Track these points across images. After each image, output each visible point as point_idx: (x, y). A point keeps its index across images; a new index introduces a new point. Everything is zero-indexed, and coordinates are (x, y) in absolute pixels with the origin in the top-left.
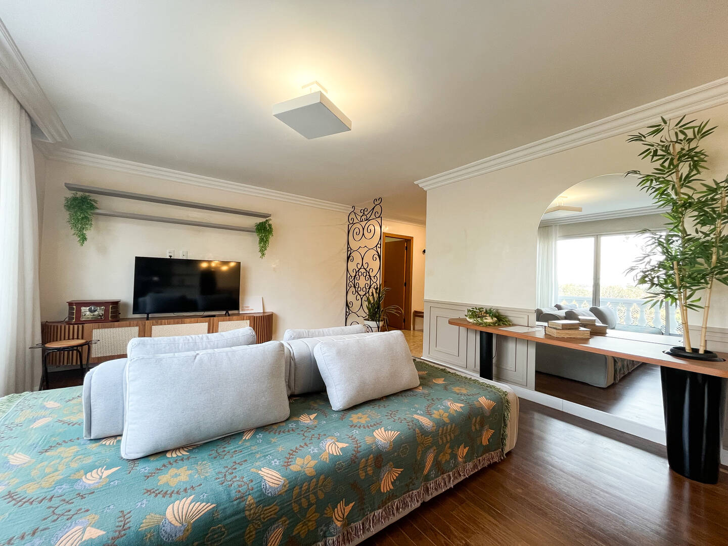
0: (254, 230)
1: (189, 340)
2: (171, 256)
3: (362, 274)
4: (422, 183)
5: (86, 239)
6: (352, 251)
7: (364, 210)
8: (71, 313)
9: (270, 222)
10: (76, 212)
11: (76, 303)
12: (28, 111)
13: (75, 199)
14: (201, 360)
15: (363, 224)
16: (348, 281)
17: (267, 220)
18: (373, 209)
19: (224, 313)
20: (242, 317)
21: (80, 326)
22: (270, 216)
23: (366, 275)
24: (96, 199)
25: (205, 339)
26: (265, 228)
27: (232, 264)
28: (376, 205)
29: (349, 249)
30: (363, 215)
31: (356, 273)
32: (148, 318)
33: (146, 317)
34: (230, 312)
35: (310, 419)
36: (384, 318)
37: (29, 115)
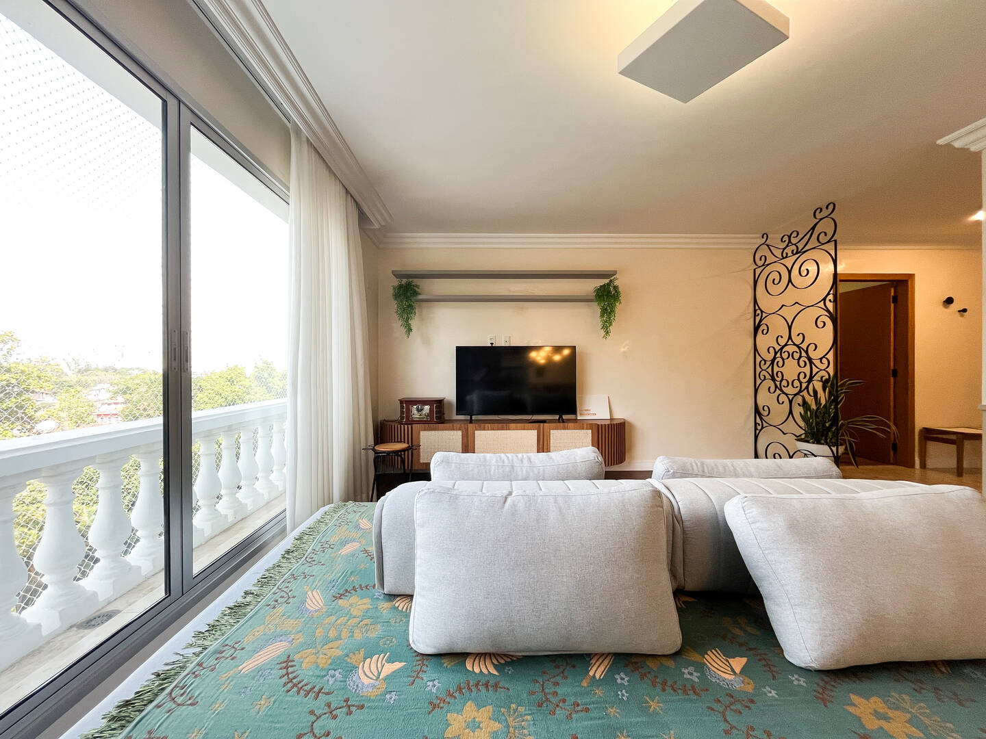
0: (593, 298)
1: (503, 462)
2: (492, 344)
3: (791, 355)
4: (960, 139)
5: (411, 330)
6: (764, 315)
7: (789, 237)
8: (402, 412)
9: (616, 283)
10: (401, 301)
11: (406, 401)
12: (353, 195)
13: (400, 287)
14: (514, 505)
15: (789, 262)
16: (758, 370)
17: (611, 280)
18: (813, 228)
19: (557, 417)
20: (581, 425)
21: (410, 426)
22: (614, 273)
23: (800, 357)
24: (418, 284)
25: (525, 461)
26: (609, 292)
27: (566, 352)
28: (821, 219)
29: (759, 312)
30: (787, 246)
31: (776, 353)
32: (471, 421)
33: (469, 418)
34: (565, 417)
35: (733, 670)
36: (844, 440)
37: (354, 200)
